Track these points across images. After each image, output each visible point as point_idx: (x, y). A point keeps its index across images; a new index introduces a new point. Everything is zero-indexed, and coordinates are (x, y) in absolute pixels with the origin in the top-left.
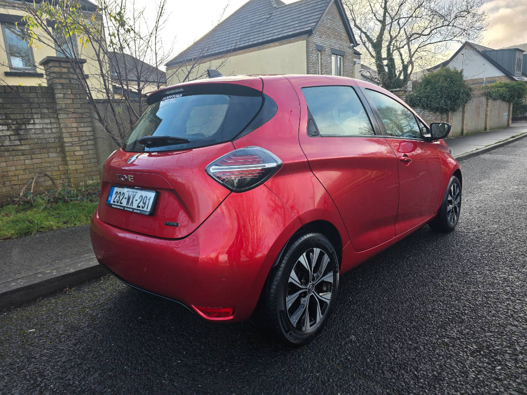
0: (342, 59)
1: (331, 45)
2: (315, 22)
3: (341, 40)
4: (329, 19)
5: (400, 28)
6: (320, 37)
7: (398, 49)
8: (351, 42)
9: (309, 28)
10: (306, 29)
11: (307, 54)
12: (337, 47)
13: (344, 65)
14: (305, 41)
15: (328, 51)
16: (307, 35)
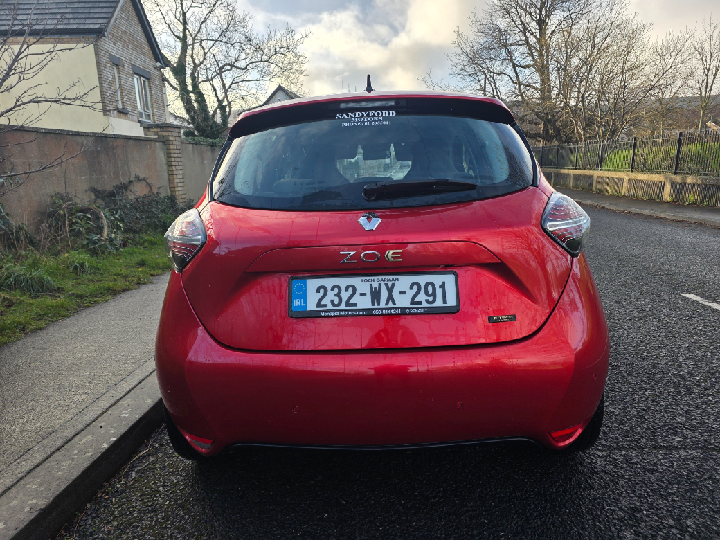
0: (147, 83)
1: (130, 59)
2: (104, 18)
3: (144, 54)
4: (123, 18)
5: (205, 54)
6: (115, 44)
7: (209, 80)
8: (157, 60)
9: (98, 26)
10: (92, 26)
11: (97, 66)
12: (139, 63)
13: (151, 93)
14: (92, 45)
15: (128, 68)
16: (95, 36)
